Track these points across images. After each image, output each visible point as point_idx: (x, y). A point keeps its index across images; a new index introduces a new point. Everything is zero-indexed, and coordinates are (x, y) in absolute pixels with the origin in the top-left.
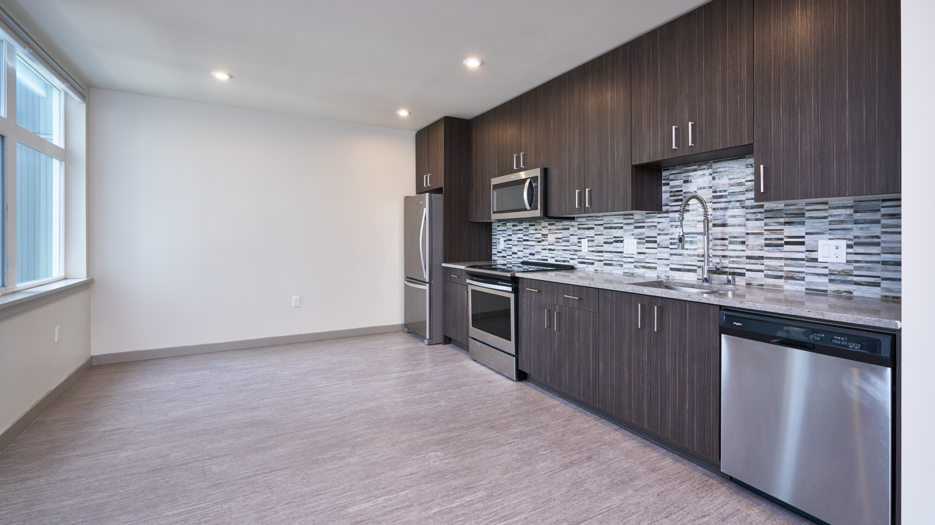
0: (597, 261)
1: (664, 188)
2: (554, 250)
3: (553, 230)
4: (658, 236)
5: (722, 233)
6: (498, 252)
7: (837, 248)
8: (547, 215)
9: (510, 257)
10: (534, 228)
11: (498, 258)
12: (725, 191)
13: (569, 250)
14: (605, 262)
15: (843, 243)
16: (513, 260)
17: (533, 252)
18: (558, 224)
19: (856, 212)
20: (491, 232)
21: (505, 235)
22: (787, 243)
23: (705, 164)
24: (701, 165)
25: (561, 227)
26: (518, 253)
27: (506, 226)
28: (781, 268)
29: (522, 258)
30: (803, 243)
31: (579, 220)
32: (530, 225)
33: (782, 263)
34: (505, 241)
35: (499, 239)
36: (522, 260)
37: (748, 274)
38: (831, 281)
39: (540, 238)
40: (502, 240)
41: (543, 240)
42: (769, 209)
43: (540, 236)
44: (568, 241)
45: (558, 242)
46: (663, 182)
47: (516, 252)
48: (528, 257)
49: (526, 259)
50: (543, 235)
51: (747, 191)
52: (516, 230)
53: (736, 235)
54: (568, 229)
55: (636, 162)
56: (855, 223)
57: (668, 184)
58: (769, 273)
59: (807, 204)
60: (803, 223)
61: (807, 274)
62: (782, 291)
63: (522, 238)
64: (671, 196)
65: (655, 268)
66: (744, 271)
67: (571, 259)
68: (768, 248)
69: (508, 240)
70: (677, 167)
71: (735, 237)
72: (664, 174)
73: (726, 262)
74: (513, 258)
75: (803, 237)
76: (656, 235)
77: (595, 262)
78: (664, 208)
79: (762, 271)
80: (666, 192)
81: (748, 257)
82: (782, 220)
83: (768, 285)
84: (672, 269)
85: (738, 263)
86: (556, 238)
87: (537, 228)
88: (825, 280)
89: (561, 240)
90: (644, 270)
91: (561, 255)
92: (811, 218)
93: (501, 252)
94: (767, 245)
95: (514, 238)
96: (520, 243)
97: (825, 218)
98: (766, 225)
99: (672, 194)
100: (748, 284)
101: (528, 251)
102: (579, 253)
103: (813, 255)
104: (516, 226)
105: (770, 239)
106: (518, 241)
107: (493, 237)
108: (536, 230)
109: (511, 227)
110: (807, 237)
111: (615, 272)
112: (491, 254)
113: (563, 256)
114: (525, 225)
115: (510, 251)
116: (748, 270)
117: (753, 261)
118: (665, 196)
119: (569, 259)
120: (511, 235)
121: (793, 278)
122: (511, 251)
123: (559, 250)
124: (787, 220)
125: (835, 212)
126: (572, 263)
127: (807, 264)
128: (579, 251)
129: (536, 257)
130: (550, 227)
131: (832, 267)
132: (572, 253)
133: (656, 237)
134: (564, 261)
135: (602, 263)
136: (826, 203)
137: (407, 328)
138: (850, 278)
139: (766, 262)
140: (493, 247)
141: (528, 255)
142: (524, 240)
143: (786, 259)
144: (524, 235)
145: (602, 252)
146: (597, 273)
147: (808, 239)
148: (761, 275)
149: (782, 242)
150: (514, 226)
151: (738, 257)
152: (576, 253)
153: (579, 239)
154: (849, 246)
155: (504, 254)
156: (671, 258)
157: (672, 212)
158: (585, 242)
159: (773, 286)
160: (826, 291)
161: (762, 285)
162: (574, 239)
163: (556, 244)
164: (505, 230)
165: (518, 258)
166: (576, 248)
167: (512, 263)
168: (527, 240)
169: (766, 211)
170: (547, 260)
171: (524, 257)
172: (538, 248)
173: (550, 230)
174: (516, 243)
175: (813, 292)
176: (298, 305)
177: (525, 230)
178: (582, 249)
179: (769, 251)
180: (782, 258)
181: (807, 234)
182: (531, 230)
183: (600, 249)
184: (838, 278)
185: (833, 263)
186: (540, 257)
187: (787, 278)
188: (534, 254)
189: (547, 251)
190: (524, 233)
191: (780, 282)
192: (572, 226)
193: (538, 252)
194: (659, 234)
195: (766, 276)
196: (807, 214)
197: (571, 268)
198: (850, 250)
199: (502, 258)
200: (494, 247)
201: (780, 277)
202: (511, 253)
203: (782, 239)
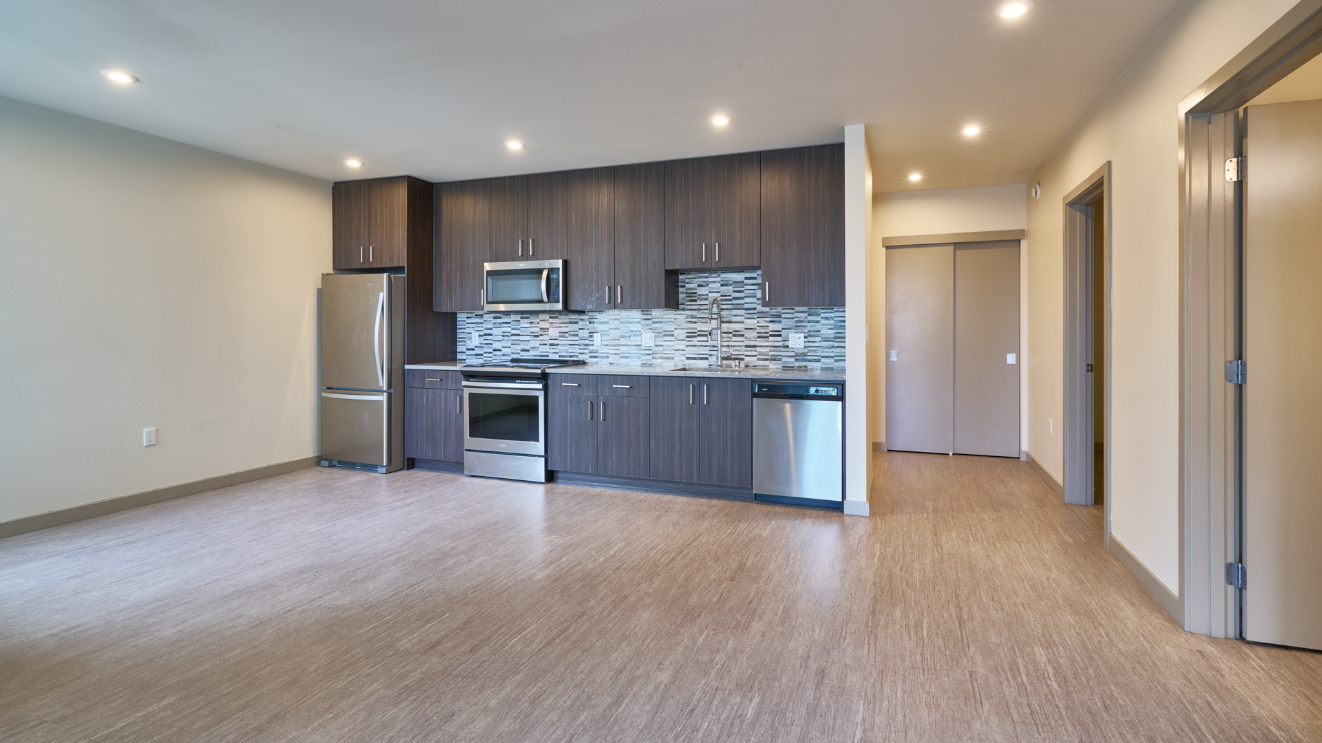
0: (612, 354)
1: (681, 289)
2: (557, 345)
3: (557, 323)
4: (675, 331)
5: (728, 328)
6: (468, 349)
7: (799, 338)
8: (567, 309)
9: (491, 355)
10: (528, 321)
11: (469, 357)
12: (729, 296)
13: (577, 345)
14: (621, 355)
15: (802, 335)
16: (494, 357)
17: (528, 348)
18: (563, 317)
19: (809, 315)
20: (456, 325)
21: (482, 329)
22: (771, 336)
23: (715, 273)
24: (711, 274)
25: (568, 321)
26: (503, 349)
27: (483, 318)
28: (767, 354)
29: (510, 355)
30: (780, 336)
31: (590, 314)
32: (522, 318)
33: (768, 349)
34: (480, 336)
35: (471, 333)
36: (510, 358)
37: (747, 359)
38: (796, 360)
39: (537, 332)
40: (475, 335)
41: (541, 335)
42: (760, 311)
43: (537, 330)
44: (577, 335)
45: (563, 336)
46: (680, 284)
47: (501, 348)
48: (518, 353)
49: (515, 356)
50: (541, 329)
51: (745, 297)
52: (500, 323)
53: (738, 329)
54: (577, 323)
55: (669, 267)
56: (809, 322)
57: (684, 286)
58: (760, 357)
59: (783, 309)
60: (780, 322)
61: (783, 356)
62: (768, 369)
63: (510, 332)
64: (687, 297)
65: (673, 358)
66: (744, 357)
67: (580, 353)
68: (759, 339)
69: (485, 335)
70: (692, 273)
71: (737, 331)
72: (681, 277)
73: (731, 350)
74: (495, 355)
75: (780, 331)
76: (673, 329)
77: (611, 356)
78: (681, 307)
79: (755, 356)
80: (682, 293)
81: (746, 346)
82: (768, 319)
83: (760, 366)
84: (687, 358)
85: (739, 351)
86: (560, 333)
87: (532, 321)
88: (793, 360)
89: (567, 335)
90: (662, 360)
91: (567, 350)
92: (785, 318)
93: (473, 349)
94: (759, 337)
95: (497, 332)
96: (506, 338)
97: (793, 318)
98: (758, 322)
99: (688, 295)
100: (746, 366)
101: (519, 348)
102: (590, 348)
103: (786, 343)
104: (500, 318)
105: (761, 333)
106: (503, 336)
107: (458, 331)
108: (531, 323)
109: (492, 319)
110: (783, 331)
111: (631, 363)
112: (455, 353)
113: (570, 351)
114: (513, 317)
115: (488, 348)
116: (746, 356)
117: (750, 349)
118: (681, 296)
119: (578, 354)
120: (491, 329)
121: (775, 360)
122: (492, 348)
123: (564, 345)
124: (771, 319)
125: (798, 315)
126: (581, 357)
127: (783, 349)
128: (590, 345)
129: (531, 353)
130: (551, 320)
131: (796, 351)
132: (581, 347)
133: (673, 331)
134: (571, 356)
135: (618, 356)
136: (793, 309)
137: (326, 460)
138: (806, 358)
139: (758, 349)
140: (458, 344)
141: (519, 352)
142: (512, 335)
143: (771, 347)
144: (512, 329)
145: (618, 345)
146: (612, 365)
147: (783, 333)
148: (755, 358)
149: (768, 335)
150: (495, 318)
151: (739, 346)
152: (587, 347)
153: (590, 333)
154: (805, 337)
155: (478, 351)
156: (687, 349)
157: (687, 310)
158: (597, 337)
159: (763, 366)
160: (793, 367)
161: (756, 366)
162: (585, 334)
163: (560, 339)
164: (482, 323)
165: (503, 355)
166: (587, 342)
167: (493, 361)
168: (518, 335)
169: (758, 312)
170: (548, 356)
171: (513, 353)
172: (536, 343)
173: (551, 323)
174: (501, 338)
175: (787, 368)
176: (154, 443)
177: (515, 323)
178: (595, 343)
179: (760, 341)
180: (768, 346)
181: (783, 329)
182: (524, 323)
183: (617, 342)
184: (800, 358)
185: (797, 349)
186: (538, 353)
187: (772, 360)
188: (528, 351)
189: (548, 347)
190: (512, 327)
191: (767, 363)
192: (581, 320)
193: (534, 348)
194: (676, 329)
195: (759, 359)
196: (783, 316)
197: (583, 363)
198: (806, 340)
199: (476, 357)
200: (461, 344)
201: (767, 360)
202: (491, 350)
203: (768, 333)
